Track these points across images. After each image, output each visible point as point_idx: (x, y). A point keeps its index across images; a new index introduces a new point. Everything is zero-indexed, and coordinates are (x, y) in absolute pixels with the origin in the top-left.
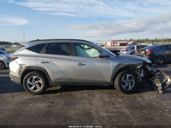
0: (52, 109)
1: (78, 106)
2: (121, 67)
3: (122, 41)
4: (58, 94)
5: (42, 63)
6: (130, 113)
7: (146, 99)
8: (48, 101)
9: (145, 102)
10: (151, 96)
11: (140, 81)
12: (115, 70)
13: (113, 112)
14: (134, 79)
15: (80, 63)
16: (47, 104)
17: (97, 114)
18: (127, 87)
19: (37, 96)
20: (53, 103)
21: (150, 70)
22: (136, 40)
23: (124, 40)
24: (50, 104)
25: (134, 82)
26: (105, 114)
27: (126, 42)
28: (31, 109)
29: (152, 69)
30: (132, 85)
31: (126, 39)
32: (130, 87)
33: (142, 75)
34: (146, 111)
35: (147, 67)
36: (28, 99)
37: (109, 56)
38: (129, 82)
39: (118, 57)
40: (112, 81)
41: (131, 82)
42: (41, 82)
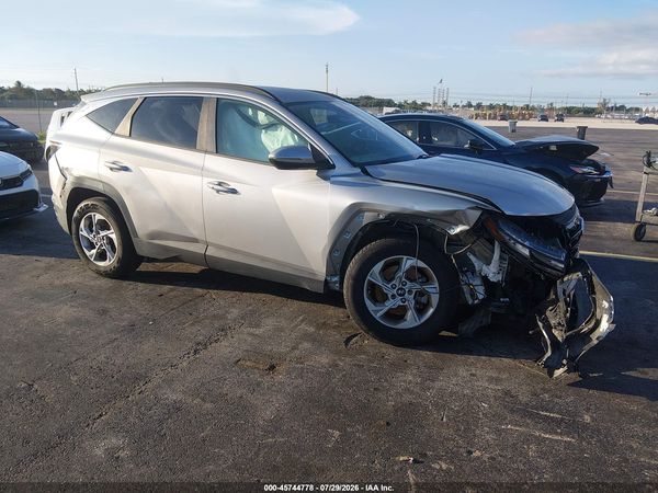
2: (367, 218)
5: (111, 169)
11: (473, 295)
12: (344, 231)
14: (437, 285)
15: (220, 184)
18: (397, 315)
21: (526, 253)
25: (435, 299)
29: (532, 251)
30: (421, 310)
32: (409, 314)
33: (492, 272)
37: (333, 167)
38: (410, 292)
39: (368, 174)
40: (335, 276)
41: (421, 293)
42: (113, 236)
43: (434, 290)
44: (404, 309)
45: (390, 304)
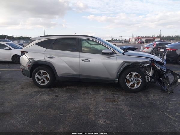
0: (55, 101)
1: (79, 101)
3: (149, 37)
4: (64, 88)
5: (49, 58)
6: (129, 110)
7: (150, 98)
8: (53, 94)
9: (149, 102)
10: (158, 96)
11: (148, 80)
12: (121, 68)
13: (112, 108)
14: (141, 78)
15: (85, 59)
16: (51, 97)
17: (95, 109)
18: (133, 86)
19: (44, 89)
20: (57, 96)
21: (159, 69)
22: (164, 36)
23: (151, 36)
24: (54, 97)
25: (141, 81)
26: (103, 110)
27: (152, 38)
28: (36, 100)
29: (161, 68)
30: (138, 84)
31: (153, 36)
32: (135, 85)
33: (151, 74)
34: (146, 110)
35: (156, 66)
36: (35, 91)
37: (116, 53)
38: (135, 80)
39: (124, 54)
40: (117, 79)
41: (137, 80)
42: (48, 76)
43: (140, 79)
44: (134, 84)
45: (131, 83)
